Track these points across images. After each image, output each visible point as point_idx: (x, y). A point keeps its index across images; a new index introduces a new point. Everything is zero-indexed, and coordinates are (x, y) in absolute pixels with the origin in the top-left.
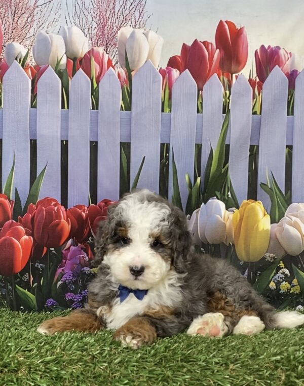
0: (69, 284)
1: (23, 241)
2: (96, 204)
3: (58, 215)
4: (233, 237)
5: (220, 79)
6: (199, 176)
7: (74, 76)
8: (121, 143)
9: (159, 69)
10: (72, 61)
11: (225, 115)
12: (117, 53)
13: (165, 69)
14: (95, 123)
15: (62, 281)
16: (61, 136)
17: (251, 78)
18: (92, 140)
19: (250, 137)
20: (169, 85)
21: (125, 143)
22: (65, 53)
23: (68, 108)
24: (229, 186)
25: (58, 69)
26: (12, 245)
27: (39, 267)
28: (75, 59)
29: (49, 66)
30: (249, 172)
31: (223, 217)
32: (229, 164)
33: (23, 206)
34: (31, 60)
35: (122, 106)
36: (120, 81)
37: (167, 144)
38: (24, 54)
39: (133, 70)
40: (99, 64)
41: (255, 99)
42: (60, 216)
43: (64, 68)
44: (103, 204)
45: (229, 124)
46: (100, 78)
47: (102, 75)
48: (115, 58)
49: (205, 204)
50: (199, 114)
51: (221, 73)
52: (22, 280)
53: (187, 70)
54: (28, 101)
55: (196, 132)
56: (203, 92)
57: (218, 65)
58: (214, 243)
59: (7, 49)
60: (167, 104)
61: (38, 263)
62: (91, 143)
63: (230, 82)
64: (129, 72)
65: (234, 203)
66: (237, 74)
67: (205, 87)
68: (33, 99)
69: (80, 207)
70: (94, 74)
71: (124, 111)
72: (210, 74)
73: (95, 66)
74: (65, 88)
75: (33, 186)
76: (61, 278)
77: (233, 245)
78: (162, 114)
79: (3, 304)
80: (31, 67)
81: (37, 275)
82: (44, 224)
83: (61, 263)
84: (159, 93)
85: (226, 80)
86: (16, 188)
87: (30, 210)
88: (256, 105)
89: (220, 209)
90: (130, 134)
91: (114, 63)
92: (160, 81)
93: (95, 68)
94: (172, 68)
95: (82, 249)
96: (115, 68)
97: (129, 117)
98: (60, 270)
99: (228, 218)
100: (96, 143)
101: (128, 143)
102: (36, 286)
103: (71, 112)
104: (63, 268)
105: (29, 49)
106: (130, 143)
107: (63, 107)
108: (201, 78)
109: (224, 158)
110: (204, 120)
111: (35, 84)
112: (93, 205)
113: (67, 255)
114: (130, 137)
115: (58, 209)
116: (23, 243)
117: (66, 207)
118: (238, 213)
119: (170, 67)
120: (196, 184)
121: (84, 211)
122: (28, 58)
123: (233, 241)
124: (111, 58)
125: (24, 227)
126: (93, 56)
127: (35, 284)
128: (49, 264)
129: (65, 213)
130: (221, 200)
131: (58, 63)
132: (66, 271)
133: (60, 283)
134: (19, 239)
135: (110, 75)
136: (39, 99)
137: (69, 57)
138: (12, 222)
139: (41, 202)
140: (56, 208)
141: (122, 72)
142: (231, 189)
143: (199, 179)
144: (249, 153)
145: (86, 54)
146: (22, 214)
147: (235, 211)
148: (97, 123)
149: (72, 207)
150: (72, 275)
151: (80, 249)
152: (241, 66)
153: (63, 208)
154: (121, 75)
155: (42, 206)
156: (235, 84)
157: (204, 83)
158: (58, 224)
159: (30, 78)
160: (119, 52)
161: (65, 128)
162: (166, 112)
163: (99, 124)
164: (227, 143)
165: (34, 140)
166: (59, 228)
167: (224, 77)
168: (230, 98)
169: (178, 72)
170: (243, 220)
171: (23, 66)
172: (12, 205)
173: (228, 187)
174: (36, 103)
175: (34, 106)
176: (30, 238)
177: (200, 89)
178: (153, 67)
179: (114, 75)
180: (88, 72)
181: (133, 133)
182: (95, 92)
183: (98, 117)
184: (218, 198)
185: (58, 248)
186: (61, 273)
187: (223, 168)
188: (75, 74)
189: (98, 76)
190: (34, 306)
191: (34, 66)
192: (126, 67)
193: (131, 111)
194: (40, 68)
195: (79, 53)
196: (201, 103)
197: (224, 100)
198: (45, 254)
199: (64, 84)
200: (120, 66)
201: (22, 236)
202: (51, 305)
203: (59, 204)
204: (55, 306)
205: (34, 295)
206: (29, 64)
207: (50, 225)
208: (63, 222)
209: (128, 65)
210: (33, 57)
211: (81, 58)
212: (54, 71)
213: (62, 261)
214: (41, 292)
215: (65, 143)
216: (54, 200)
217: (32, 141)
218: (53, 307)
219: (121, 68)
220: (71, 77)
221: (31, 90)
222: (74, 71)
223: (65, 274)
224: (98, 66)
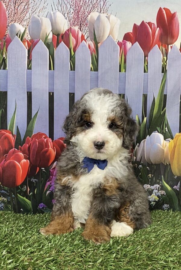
1: (23, 163)
3: (47, 145)
4: (170, 159)
5: (160, 49)
6: (145, 117)
7: (58, 47)
9: (117, 42)
10: (56, 36)
11: (163, 74)
12: (88, 30)
13: (122, 42)
14: (73, 80)
15: (50, 191)
16: (49, 89)
18: (71, 92)
19: (180, 89)
20: (124, 52)
22: (52, 31)
23: (54, 69)
24: (166, 123)
25: (47, 42)
26: (14, 166)
27: (34, 181)
28: (58, 35)
29: (40, 40)
30: (180, 113)
31: (162, 145)
32: (166, 108)
33: (22, 139)
34: (27, 36)
35: (91, 68)
36: (90, 50)
37: (123, 94)
38: (22, 31)
39: (99, 43)
40: (75, 38)
42: (49, 145)
43: (50, 41)
45: (166, 80)
46: (76, 48)
47: (78, 45)
48: (87, 34)
49: (149, 136)
50: (145, 73)
51: (161, 45)
52: (21, 191)
53: (137, 42)
54: (25, 65)
55: (143, 86)
56: (148, 57)
57: (158, 39)
58: (156, 163)
59: (10, 28)
60: (123, 66)
61: (33, 178)
62: (70, 94)
63: (167, 51)
64: (96, 44)
65: (169, 135)
66: (172, 45)
67: (150, 54)
68: (29, 63)
69: (62, 139)
70: (72, 46)
71: (93, 72)
72: (153, 45)
73: (73, 39)
74: (52, 55)
75: (29, 124)
76: (49, 189)
77: (170, 164)
78: (119, 74)
79: (8, 208)
80: (27, 41)
81: (32, 187)
82: (37, 151)
84: (118, 58)
85: (164, 49)
86: (17, 126)
87: (27, 142)
89: (160, 140)
91: (85, 38)
92: (118, 50)
93: (72, 40)
94: (127, 41)
96: (87, 41)
97: (97, 76)
98: (48, 183)
99: (166, 146)
100: (74, 94)
102: (31, 194)
103: (56, 72)
104: (50, 182)
105: (26, 28)
107: (50, 69)
108: (146, 48)
109: (163, 104)
110: (149, 77)
111: (30, 53)
113: (54, 173)
115: (47, 140)
116: (23, 164)
117: (53, 139)
118: (173, 142)
119: (125, 40)
120: (143, 122)
122: (25, 34)
123: (169, 162)
124: (84, 34)
125: (23, 153)
126: (71, 33)
127: (31, 193)
128: (41, 179)
129: (52, 143)
130: (160, 133)
131: (47, 38)
132: (52, 184)
133: (48, 192)
134: (19, 162)
135: (83, 46)
136: (33, 63)
137: (54, 33)
138: (15, 149)
139: (35, 135)
140: (45, 140)
141: (91, 44)
142: (167, 125)
143: (145, 119)
144: (180, 100)
145: (66, 32)
146: (22, 144)
147: (170, 140)
148: (74, 80)
149: (57, 139)
153: (50, 140)
154: (90, 46)
155: (36, 138)
156: (170, 52)
157: (149, 51)
158: (47, 151)
159: (27, 48)
160: (89, 30)
161: (52, 84)
162: (122, 72)
163: (75, 80)
164: (165, 93)
165: (29, 92)
166: (48, 154)
167: (163, 47)
168: (167, 62)
169: (131, 44)
170: (177, 146)
171: (21, 40)
172: (14, 139)
173: (166, 124)
174: (31, 66)
175: (29, 68)
176: (27, 161)
177: (146, 56)
178: (113, 40)
179: (85, 46)
180: (68, 44)
182: (72, 59)
183: (75, 76)
184: (158, 132)
185: (47, 168)
186: (49, 185)
187: (162, 111)
188: (58, 45)
189: (75, 47)
190: (30, 208)
191: (29, 40)
192: (94, 40)
193: (98, 71)
194: (34, 41)
195: (61, 31)
196: (146, 65)
197: (162, 63)
198: (38, 172)
199: (51, 53)
200: (90, 40)
201: (22, 160)
202: (42, 208)
203: (48, 137)
204: (45, 209)
205: (30, 201)
206: (26, 39)
207: (42, 152)
208: (50, 149)
209: (96, 39)
210: (29, 34)
211: (62, 34)
212: (43, 43)
213: (50, 177)
214: (35, 199)
215: (51, 94)
216: (44, 134)
217: (29, 93)
218: (43, 209)
219: (91, 41)
220: (56, 48)
221: (28, 57)
222: (58, 43)
223: (52, 186)
224: (74, 40)
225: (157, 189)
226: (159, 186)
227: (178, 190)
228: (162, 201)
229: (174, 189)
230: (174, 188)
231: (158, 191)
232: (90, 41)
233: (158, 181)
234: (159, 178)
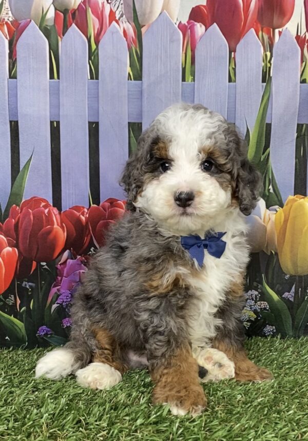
0: (67, 307)
1: (5, 254)
2: (98, 205)
3: (49, 220)
4: (276, 243)
5: (258, 37)
7: (65, 35)
8: (129, 123)
9: (177, 24)
10: (62, 14)
11: (265, 84)
13: (186, 24)
14: (95, 97)
15: (58, 304)
16: (51, 116)
17: (299, 34)
18: (92, 120)
19: (297, 113)
20: (191, 44)
21: (134, 123)
22: (53, 3)
23: (58, 78)
24: (271, 177)
25: (44, 25)
27: (28, 287)
28: (65, 12)
29: (31, 21)
30: (296, 159)
31: (263, 218)
32: (271, 149)
33: (3, 209)
34: (7, 14)
35: (129, 74)
36: (127, 40)
39: (144, 26)
40: (98, 18)
41: (304, 63)
42: (53, 221)
43: (51, 23)
44: (108, 204)
45: (270, 98)
46: (100, 37)
47: (103, 30)
48: (119, 9)
50: (231, 83)
51: (260, 29)
52: (5, 304)
53: (215, 24)
54: (5, 69)
55: (228, 108)
56: (236, 53)
57: (256, 17)
60: (189, 70)
61: (26, 281)
62: (90, 123)
63: (271, 40)
64: (138, 27)
65: (276, 199)
66: (280, 30)
67: (239, 47)
68: (11, 67)
69: (77, 208)
70: (92, 32)
71: (133, 81)
72: (245, 32)
73: (93, 20)
74: (54, 50)
75: (16, 181)
76: (57, 300)
77: (276, 254)
78: (182, 84)
80: (7, 23)
81: (25, 296)
82: (31, 232)
83: (55, 281)
84: (179, 55)
85: (266, 37)
87: (12, 214)
88: (305, 71)
89: (259, 208)
90: (141, 111)
91: (117, 16)
92: (180, 39)
93: (93, 22)
94: (196, 22)
95: (82, 262)
96: (120, 23)
97: (140, 89)
98: (54, 290)
99: (270, 219)
100: (97, 124)
101: (138, 123)
102: (24, 311)
103: (63, 83)
104: (58, 287)
106: (141, 123)
107: (52, 77)
108: (233, 35)
109: (264, 142)
110: (238, 91)
111: (13, 46)
112: (95, 205)
113: (64, 271)
114: (140, 115)
115: (49, 212)
116: (5, 256)
117: (60, 209)
118: (282, 211)
119: (193, 21)
121: (83, 214)
122: (3, 10)
123: (276, 249)
124: (114, 10)
125: (6, 236)
126: (90, 6)
127: (23, 309)
128: (41, 282)
129: (58, 216)
131: (44, 17)
132: (62, 291)
133: (54, 306)
135: (113, 34)
136: (20, 65)
137: (58, 8)
139: (27, 202)
140: (46, 211)
141: (128, 29)
142: (272, 181)
144: (296, 134)
145: (80, 5)
146: (3, 219)
147: (278, 210)
148: (98, 97)
149: (68, 209)
150: (70, 295)
151: (80, 263)
152: (286, 19)
153: (55, 211)
154: (127, 31)
155: (28, 208)
156: (278, 43)
157: (237, 42)
158: (50, 232)
159: (7, 38)
161: (55, 105)
162: (188, 81)
163: (100, 99)
164: (267, 121)
165: (14, 121)
166: (51, 236)
167: (264, 34)
168: (272, 62)
169: (203, 27)
170: (289, 221)
173: (269, 179)
174: (16, 71)
175: (13, 76)
176: (13, 250)
177: (232, 50)
178: (170, 21)
179: (118, 32)
180: (84, 28)
181: (145, 109)
182: (93, 56)
183: (98, 89)
185: (52, 262)
186: (56, 293)
187: (263, 153)
188: (66, 31)
189: (97, 34)
190: (23, 336)
191: (11, 22)
192: (134, 22)
193: (141, 80)
194: (20, 24)
195: (71, 3)
196: (233, 68)
197: (263, 64)
198: (34, 270)
199: (52, 46)
200: (126, 20)
201: (4, 248)
202: (44, 334)
203: (51, 206)
204: (49, 336)
205: (22, 322)
206: (4, 19)
207: (41, 232)
208: (56, 228)
209: (137, 18)
210: (9, 9)
211: (73, 9)
212: (38, 28)
213: (57, 278)
214: (31, 318)
215: (55, 125)
216: (44, 200)
217: (13, 123)
218: (47, 337)
219: (127, 23)
220: (62, 36)
221: (9, 54)
222: (66, 28)
223: (61, 294)
224: (97, 21)
225: (253, 299)
226: (257, 293)
227: (292, 299)
228: (262, 320)
229: (284, 298)
230: (283, 296)
231: (256, 302)
232: (125, 22)
233: (255, 284)
234: (258, 279)
